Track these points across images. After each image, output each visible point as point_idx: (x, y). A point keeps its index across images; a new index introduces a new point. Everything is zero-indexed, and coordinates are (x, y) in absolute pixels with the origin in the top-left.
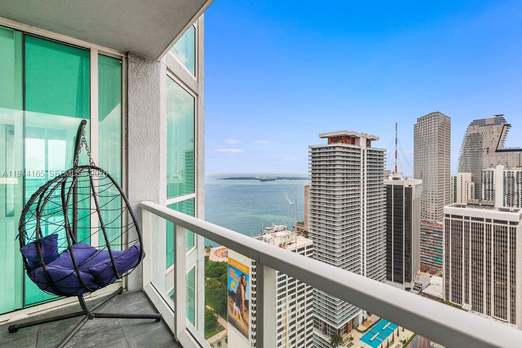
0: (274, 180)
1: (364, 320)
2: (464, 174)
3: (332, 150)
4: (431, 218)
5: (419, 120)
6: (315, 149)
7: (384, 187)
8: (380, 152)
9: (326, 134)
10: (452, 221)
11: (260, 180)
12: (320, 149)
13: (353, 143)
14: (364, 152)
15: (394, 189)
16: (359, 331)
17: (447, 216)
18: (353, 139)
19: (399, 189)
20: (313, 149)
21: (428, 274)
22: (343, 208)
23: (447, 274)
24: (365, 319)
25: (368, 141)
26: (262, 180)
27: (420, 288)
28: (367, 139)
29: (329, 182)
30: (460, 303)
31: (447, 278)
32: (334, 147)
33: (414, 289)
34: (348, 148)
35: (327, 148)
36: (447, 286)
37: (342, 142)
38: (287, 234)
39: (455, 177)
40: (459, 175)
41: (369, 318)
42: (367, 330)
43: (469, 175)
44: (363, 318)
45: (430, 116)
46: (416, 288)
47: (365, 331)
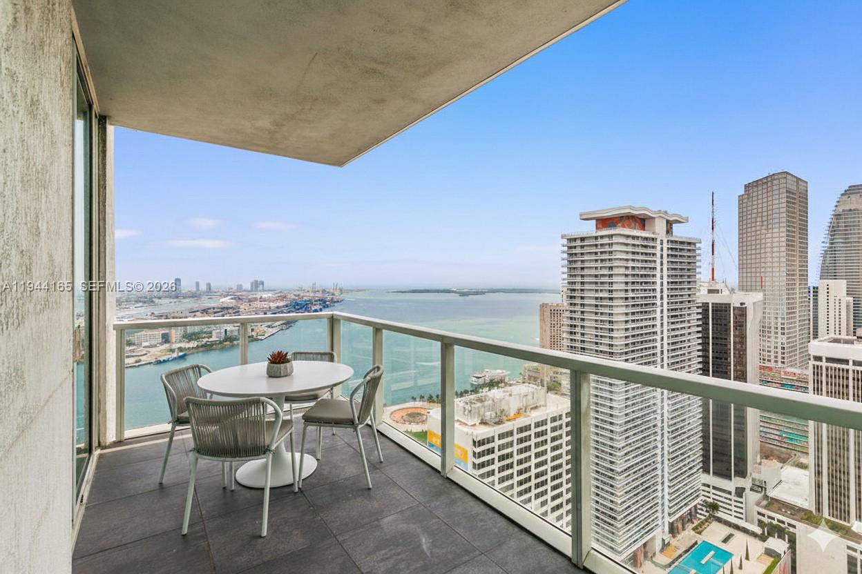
0: (484, 293)
1: (665, 545)
2: (831, 282)
3: (606, 241)
4: (772, 361)
5: (747, 187)
6: (575, 240)
7: (698, 307)
8: (689, 244)
9: (594, 213)
10: (827, 369)
11: (458, 293)
12: (583, 239)
13: (643, 228)
14: (662, 244)
15: (713, 310)
16: (656, 565)
17: (819, 359)
18: (642, 221)
19: (721, 310)
20: (570, 240)
21: (774, 464)
22: (627, 345)
23: (818, 465)
24: (666, 542)
25: (669, 224)
26: (463, 294)
27: (762, 487)
28: (668, 222)
29: (601, 298)
30: (847, 519)
31: (819, 473)
32: (611, 236)
33: (752, 490)
34: (634, 237)
35: (596, 238)
36: (819, 486)
37: (623, 226)
38: (530, 390)
39: (814, 288)
40: (822, 285)
41: (674, 542)
42: (673, 562)
43: (842, 284)
44: (663, 540)
45: (770, 178)
46: (755, 488)
47: (670, 565)
